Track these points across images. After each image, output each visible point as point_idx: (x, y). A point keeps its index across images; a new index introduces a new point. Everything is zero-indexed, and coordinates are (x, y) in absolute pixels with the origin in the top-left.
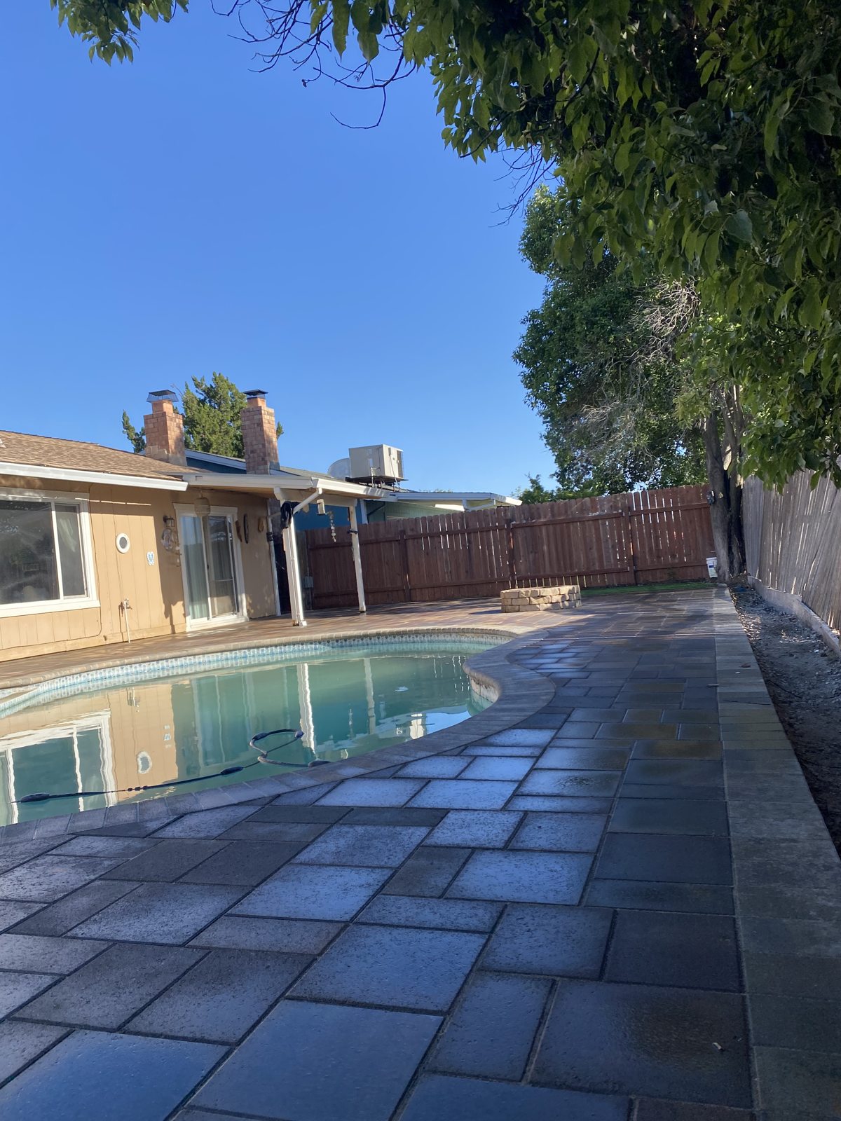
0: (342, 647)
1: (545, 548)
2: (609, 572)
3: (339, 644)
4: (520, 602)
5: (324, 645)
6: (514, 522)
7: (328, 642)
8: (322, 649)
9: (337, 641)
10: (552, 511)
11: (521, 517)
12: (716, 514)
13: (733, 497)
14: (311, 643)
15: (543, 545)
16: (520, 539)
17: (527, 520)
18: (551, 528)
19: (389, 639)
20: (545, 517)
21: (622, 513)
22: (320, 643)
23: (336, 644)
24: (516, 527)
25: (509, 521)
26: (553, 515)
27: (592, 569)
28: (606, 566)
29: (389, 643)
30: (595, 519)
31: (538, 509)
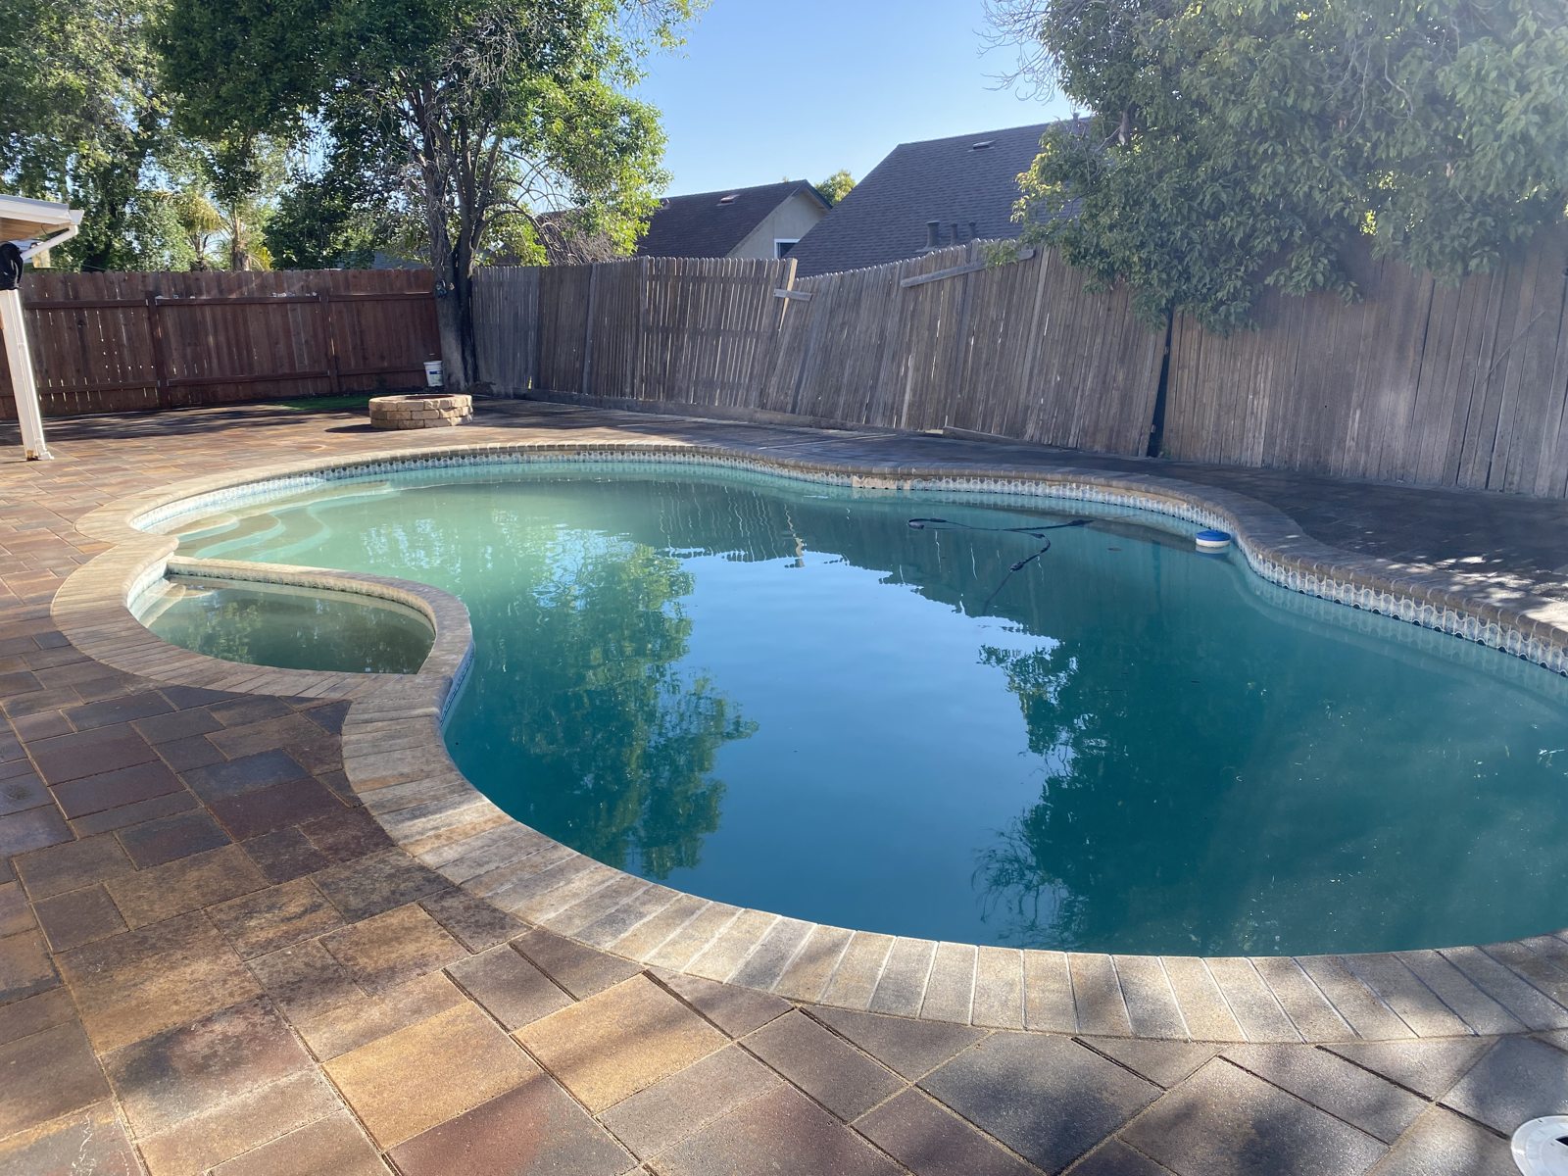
0: (339, 478)
1: (211, 339)
2: (304, 377)
3: (337, 475)
4: (426, 415)
5: (317, 477)
6: (160, 297)
7: (322, 472)
8: (316, 483)
9: (333, 471)
10: (219, 285)
11: (170, 290)
12: (446, 311)
13: (463, 290)
14: (301, 476)
15: (207, 336)
16: (169, 325)
17: (181, 295)
18: (218, 310)
19: (406, 464)
20: (208, 293)
21: (317, 297)
22: (311, 474)
23: (332, 474)
24: (163, 304)
25: (151, 295)
26: (221, 292)
27: (280, 372)
28: (298, 369)
29: (406, 470)
30: (283, 302)
31: (197, 279)
